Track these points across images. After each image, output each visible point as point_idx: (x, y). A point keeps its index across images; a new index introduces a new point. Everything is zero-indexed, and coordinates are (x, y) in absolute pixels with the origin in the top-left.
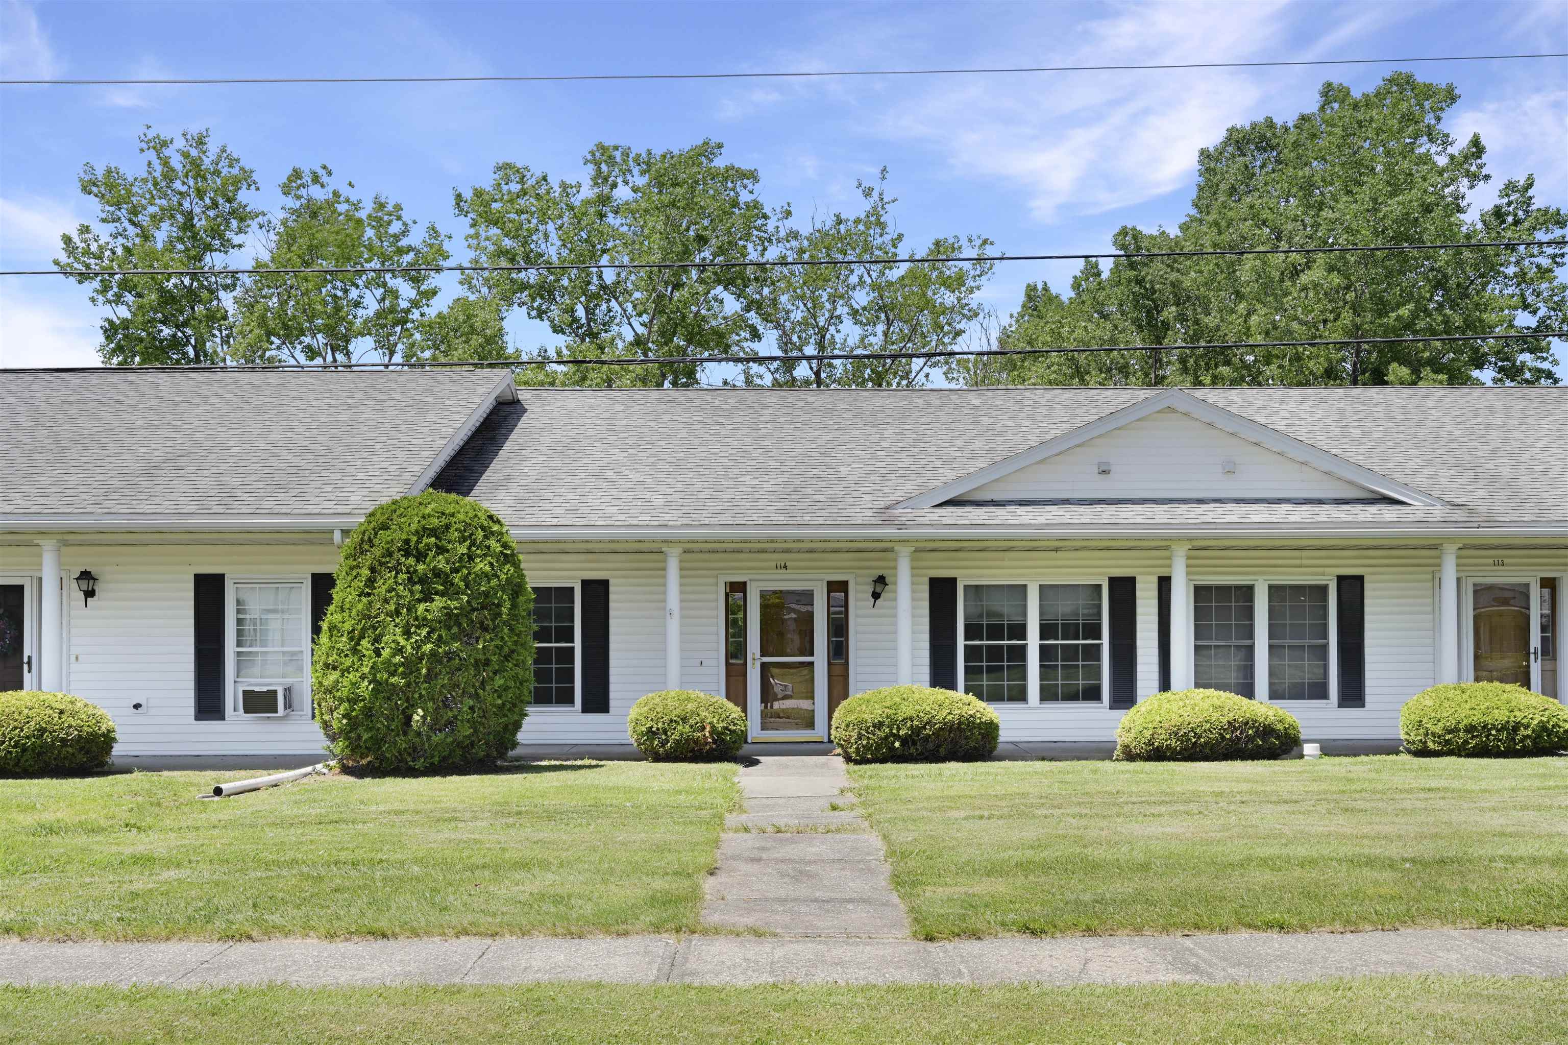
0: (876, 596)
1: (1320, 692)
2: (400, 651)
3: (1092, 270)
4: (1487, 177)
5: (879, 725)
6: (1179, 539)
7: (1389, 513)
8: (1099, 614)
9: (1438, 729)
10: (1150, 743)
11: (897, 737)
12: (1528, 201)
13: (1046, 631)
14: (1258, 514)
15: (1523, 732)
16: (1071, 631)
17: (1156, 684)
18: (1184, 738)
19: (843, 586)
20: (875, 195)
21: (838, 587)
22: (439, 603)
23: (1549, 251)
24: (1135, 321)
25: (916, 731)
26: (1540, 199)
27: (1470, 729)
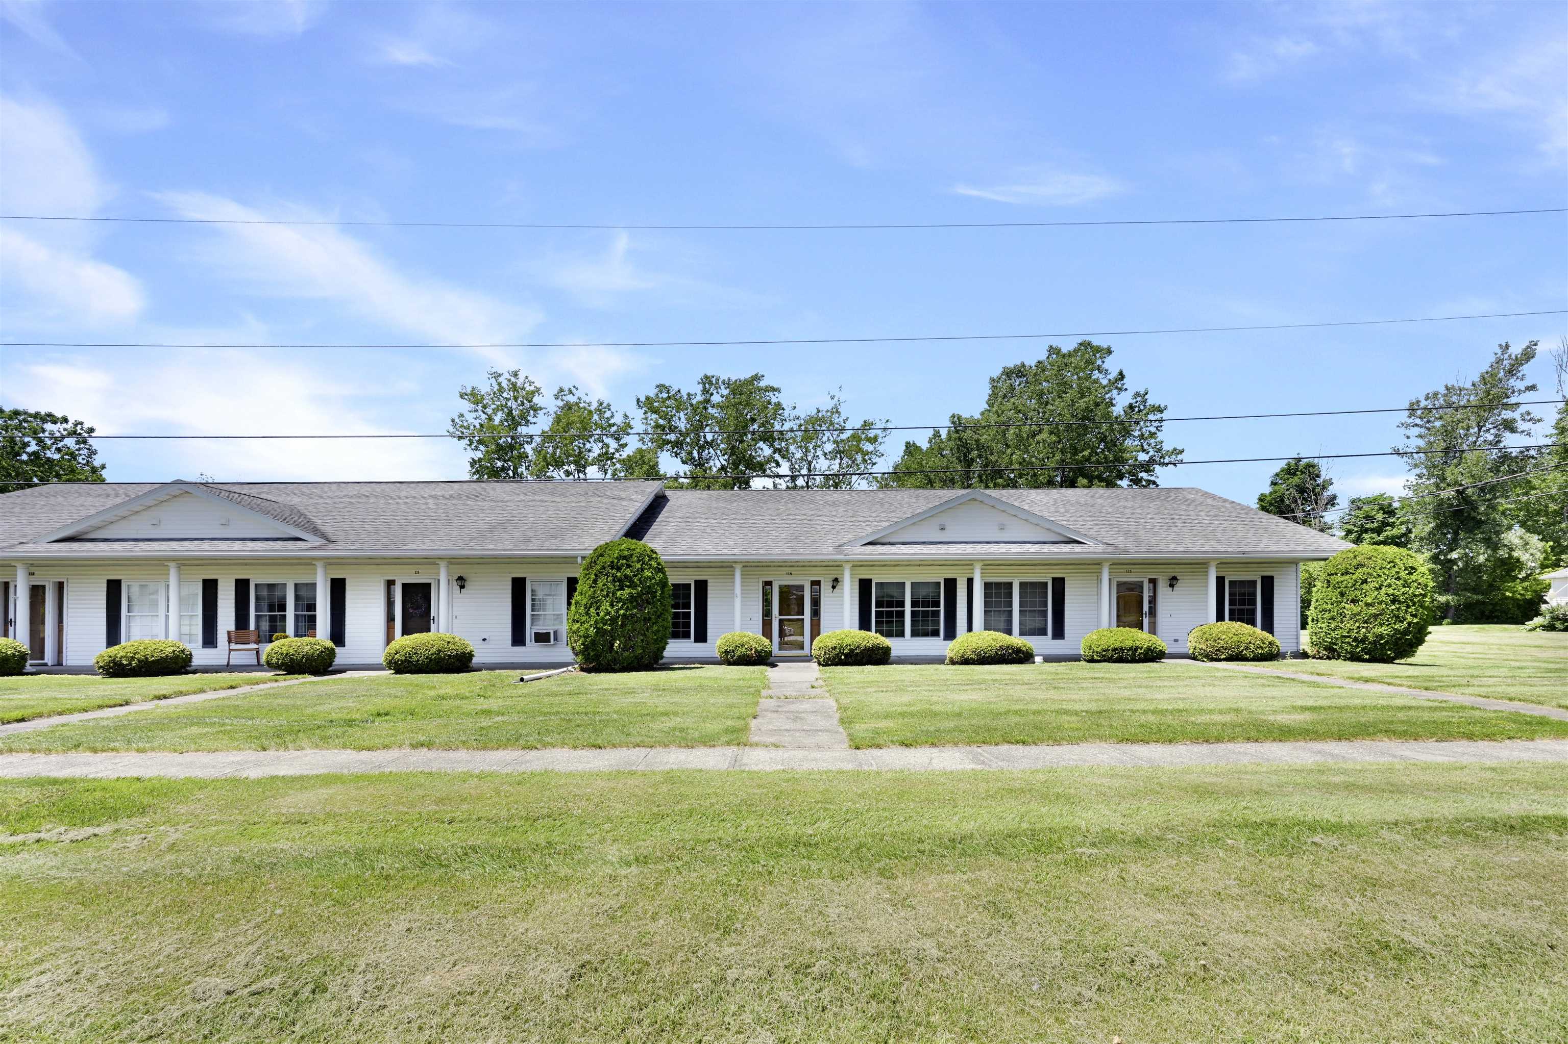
0: (834, 587)
1: (1043, 632)
2: (608, 613)
3: (937, 434)
4: (1126, 389)
5: (835, 648)
6: (978, 560)
7: (1077, 548)
8: (939, 596)
9: (1099, 650)
10: (962, 656)
11: (843, 654)
12: (1145, 401)
13: (914, 604)
14: (1015, 549)
15: (1139, 651)
16: (926, 604)
17: (965, 628)
18: (979, 654)
19: (818, 583)
20: (836, 399)
21: (816, 583)
22: (627, 591)
23: (1155, 424)
24: (958, 458)
25: (852, 651)
26: (1151, 400)
27: (1114, 650)
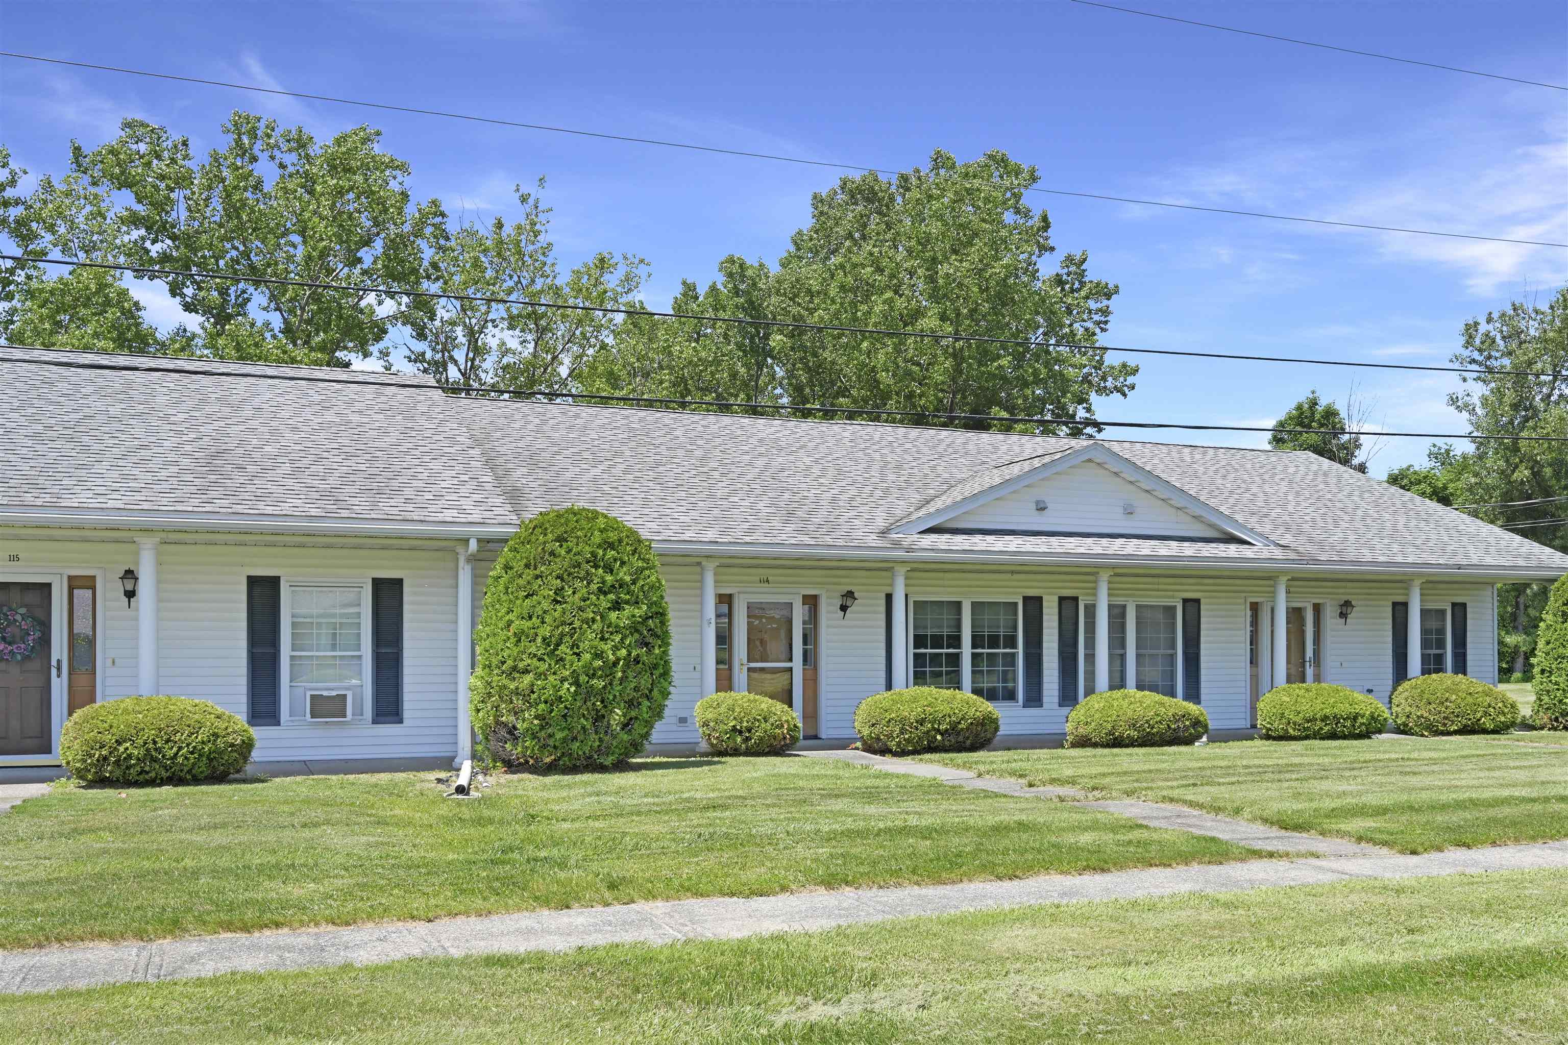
0: (844, 608)
4: (1052, 249)
5: (921, 722)
7: (1232, 550)
8: (1015, 628)
9: (1298, 719)
10: (1110, 733)
11: (938, 731)
15: (1360, 720)
18: (1140, 729)
20: (531, 201)
21: (812, 601)
25: (954, 726)
27: (1325, 718)
